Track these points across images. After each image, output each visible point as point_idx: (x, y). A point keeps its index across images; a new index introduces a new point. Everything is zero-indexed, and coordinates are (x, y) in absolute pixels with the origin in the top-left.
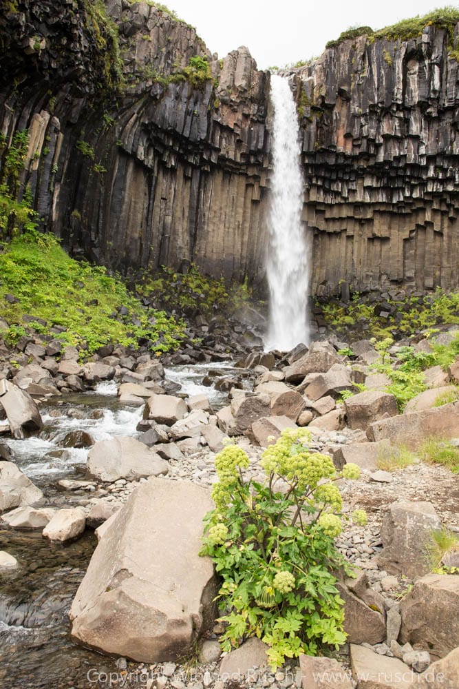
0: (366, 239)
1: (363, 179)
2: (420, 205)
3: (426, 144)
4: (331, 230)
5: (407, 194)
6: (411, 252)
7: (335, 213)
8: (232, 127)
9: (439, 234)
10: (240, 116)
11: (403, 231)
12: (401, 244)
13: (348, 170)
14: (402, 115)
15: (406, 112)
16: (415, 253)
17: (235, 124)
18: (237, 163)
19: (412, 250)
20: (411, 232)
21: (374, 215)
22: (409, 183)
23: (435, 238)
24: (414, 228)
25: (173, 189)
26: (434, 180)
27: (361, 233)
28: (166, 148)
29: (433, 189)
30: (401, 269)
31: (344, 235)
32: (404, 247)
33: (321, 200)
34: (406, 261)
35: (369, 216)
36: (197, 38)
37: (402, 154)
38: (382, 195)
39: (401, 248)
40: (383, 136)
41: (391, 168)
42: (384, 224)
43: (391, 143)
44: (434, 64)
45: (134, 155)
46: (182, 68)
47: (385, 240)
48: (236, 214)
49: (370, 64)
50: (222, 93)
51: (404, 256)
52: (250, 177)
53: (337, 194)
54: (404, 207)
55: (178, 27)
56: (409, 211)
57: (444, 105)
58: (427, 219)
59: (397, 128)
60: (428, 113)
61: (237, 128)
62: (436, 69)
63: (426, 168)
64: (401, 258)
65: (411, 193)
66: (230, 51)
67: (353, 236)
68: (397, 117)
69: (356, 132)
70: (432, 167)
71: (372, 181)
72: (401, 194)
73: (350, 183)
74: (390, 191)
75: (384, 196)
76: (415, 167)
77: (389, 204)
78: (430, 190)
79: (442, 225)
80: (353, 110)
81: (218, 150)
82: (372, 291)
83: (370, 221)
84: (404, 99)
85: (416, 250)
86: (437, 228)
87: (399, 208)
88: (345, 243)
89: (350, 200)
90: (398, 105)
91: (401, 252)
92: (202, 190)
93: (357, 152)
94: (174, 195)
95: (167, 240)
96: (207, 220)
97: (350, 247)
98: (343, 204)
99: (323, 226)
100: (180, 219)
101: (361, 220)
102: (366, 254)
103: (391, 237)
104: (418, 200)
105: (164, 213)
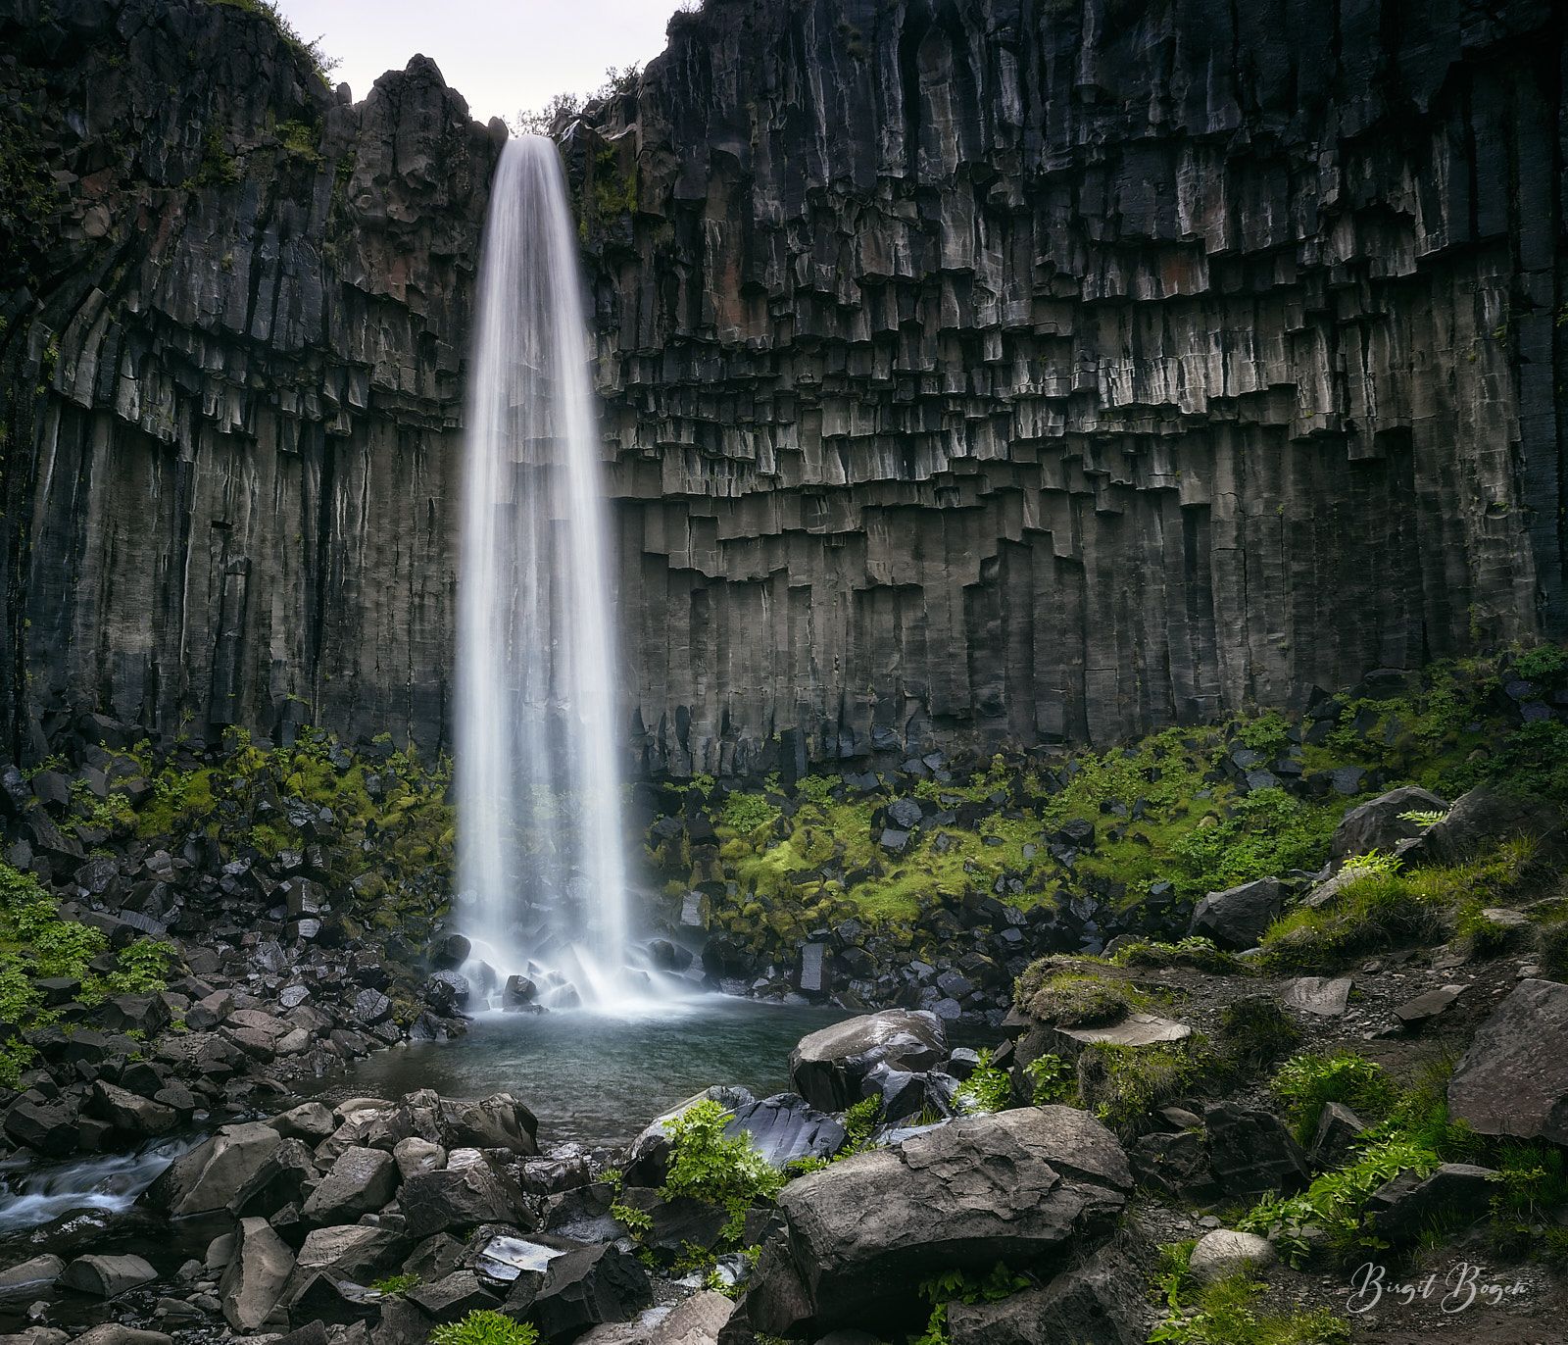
0: (850, 597)
1: (818, 415)
2: (1005, 480)
3: (998, 294)
4: (740, 574)
5: (960, 451)
6: (991, 624)
7: (745, 525)
8: (401, 297)
9: (1071, 566)
10: (422, 264)
11: (963, 563)
12: (958, 603)
13: (765, 395)
14: (912, 211)
15: (925, 202)
16: (1003, 630)
17: (411, 289)
18: (428, 403)
19: (994, 618)
20: (986, 564)
21: (865, 521)
22: (960, 415)
23: (1059, 581)
24: (994, 553)
25: (248, 494)
26: (1035, 402)
27: (834, 576)
28: (206, 377)
29: (1035, 432)
30: (966, 679)
31: (780, 588)
32: (968, 610)
33: (697, 490)
34: (977, 654)
35: (849, 526)
38: (882, 460)
39: (959, 616)
40: (860, 282)
42: (898, 546)
43: (885, 299)
44: (997, 44)
45: (107, 411)
47: (906, 594)
48: (442, 551)
49: (802, 69)
50: (361, 201)
51: (969, 640)
53: (743, 466)
54: (956, 490)
56: (972, 501)
57: (1040, 167)
58: (1029, 524)
59: (902, 253)
60: (993, 197)
61: (416, 300)
62: (1007, 62)
63: (1005, 369)
64: (959, 648)
65: (970, 447)
67: (807, 589)
68: (896, 218)
69: (775, 277)
70: (1022, 364)
71: (847, 421)
72: (940, 452)
73: (780, 432)
74: (908, 449)
75: (889, 461)
77: (908, 484)
78: (1026, 434)
79: (1077, 538)
80: (760, 209)
81: (366, 369)
82: (880, 752)
83: (857, 537)
84: (912, 164)
85: (1005, 620)
86: (1062, 549)
87: (939, 494)
88: (785, 612)
89: (786, 482)
90: (896, 182)
91: (958, 629)
92: (337, 489)
93: (785, 336)
94: (253, 509)
95: (230, 648)
96: (357, 576)
97: (801, 620)
98: (765, 494)
99: (714, 566)
100: (273, 579)
101: (828, 537)
102: (851, 639)
103: (925, 585)
104: (990, 463)
105: (222, 567)
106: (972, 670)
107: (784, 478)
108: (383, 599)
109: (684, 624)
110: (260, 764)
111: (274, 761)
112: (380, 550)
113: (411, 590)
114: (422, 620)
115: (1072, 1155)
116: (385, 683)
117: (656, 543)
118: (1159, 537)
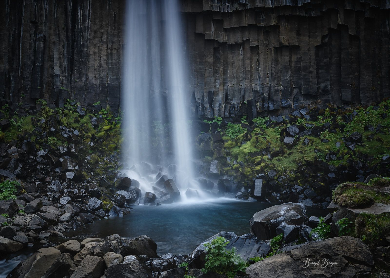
0: (273, 50)
4: (232, 42)
6: (325, 60)
7: (234, 23)
9: (355, 38)
11: (315, 37)
12: (313, 52)
16: (330, 62)
19: (326, 58)
20: (324, 37)
23: (351, 44)
24: (326, 33)
25: (44, 11)
27: (267, 42)
30: (315, 80)
31: (247, 47)
32: (317, 55)
33: (216, 9)
34: (320, 71)
35: (273, 23)
39: (314, 57)
47: (294, 49)
51: (317, 66)
54: (312, 9)
58: (340, 22)
64: (313, 69)
67: (257, 47)
79: (357, 28)
82: (284, 108)
83: (276, 28)
85: (330, 59)
86: (351, 32)
88: (249, 56)
89: (249, 7)
91: (313, 62)
94: (46, 16)
95: (38, 70)
96: (87, 42)
97: (255, 59)
98: (241, 11)
99: (222, 38)
100: (54, 43)
101: (265, 27)
102: (273, 66)
103: (301, 45)
105: (34, 38)
106: (318, 77)
107: (249, 5)
108: (97, 51)
109: (211, 60)
110: (51, 113)
111: (56, 112)
112: (95, 32)
113: (107, 47)
114: (112, 59)
115: (353, 254)
116: (98, 83)
117: (200, 29)
118: (388, 28)
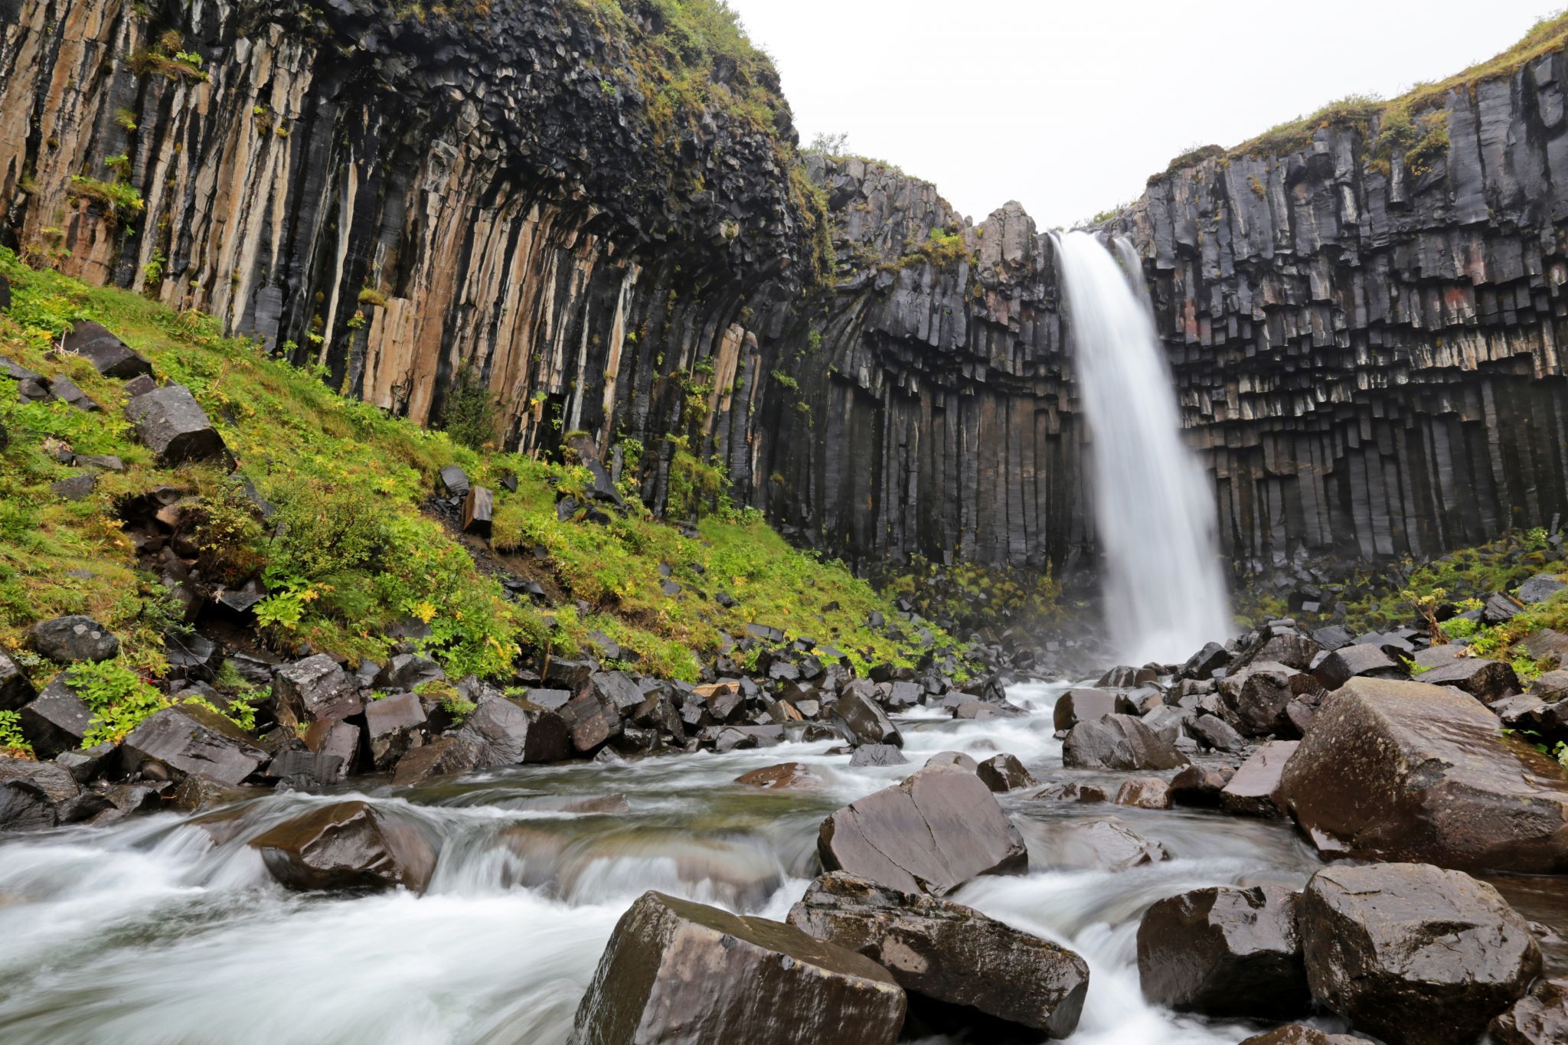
0: (1254, 483)
1: (1237, 382)
2: (1349, 415)
3: (1345, 312)
5: (1322, 399)
8: (1005, 321)
10: (1015, 306)
11: (1322, 462)
12: (1320, 483)
13: (1208, 370)
14: (1294, 271)
15: (1301, 266)
17: (1010, 319)
18: (1018, 379)
20: (1337, 461)
21: (1261, 440)
22: (1322, 379)
23: (1383, 467)
24: (1342, 455)
25: (917, 430)
26: (1370, 369)
27: (1244, 471)
28: (902, 366)
29: (1369, 385)
32: (1326, 487)
34: (1333, 513)
35: (1253, 442)
36: (939, 200)
37: (1303, 333)
38: (1274, 405)
39: (1321, 490)
40: (1265, 309)
41: (1287, 359)
42: (1282, 452)
43: (1279, 317)
44: (1342, 183)
45: (855, 380)
46: (920, 244)
47: (1288, 479)
50: (985, 274)
52: (1041, 398)
53: (1193, 411)
55: (909, 186)
56: (1328, 427)
57: (1369, 245)
58: (1364, 437)
59: (1289, 293)
60: (1341, 262)
61: (1014, 324)
62: (1347, 191)
63: (1352, 352)
65: (1329, 396)
66: (992, 211)
68: (1285, 275)
69: (1215, 307)
70: (1362, 349)
71: (1253, 384)
72: (1309, 400)
73: (1214, 391)
74: (1289, 397)
75: (1279, 407)
76: (1330, 352)
77: (1290, 416)
78: (1364, 386)
79: (1394, 443)
80: (1205, 274)
81: (985, 361)
83: (1257, 450)
84: (1294, 245)
86: (1386, 450)
87: (1307, 424)
89: (1218, 418)
90: (1284, 256)
91: (1321, 499)
92: (964, 427)
93: (1221, 339)
98: (1203, 426)
101: (1240, 449)
103: (1299, 474)
104: (1342, 405)
106: (1331, 522)
107: (1217, 416)
